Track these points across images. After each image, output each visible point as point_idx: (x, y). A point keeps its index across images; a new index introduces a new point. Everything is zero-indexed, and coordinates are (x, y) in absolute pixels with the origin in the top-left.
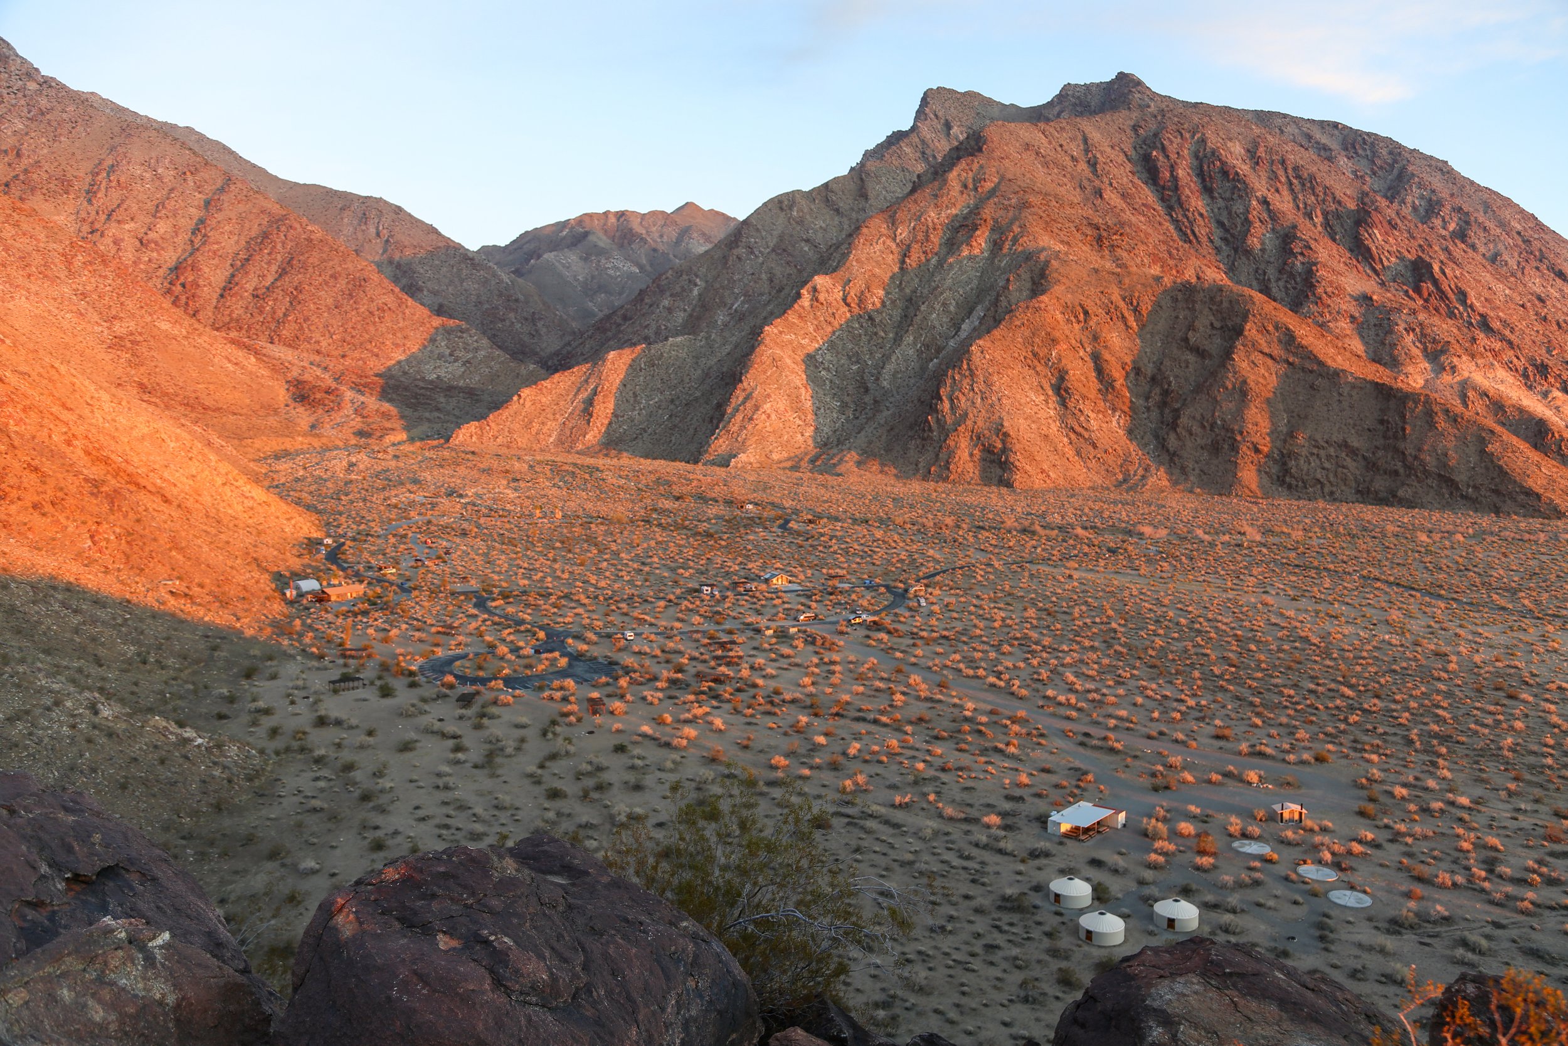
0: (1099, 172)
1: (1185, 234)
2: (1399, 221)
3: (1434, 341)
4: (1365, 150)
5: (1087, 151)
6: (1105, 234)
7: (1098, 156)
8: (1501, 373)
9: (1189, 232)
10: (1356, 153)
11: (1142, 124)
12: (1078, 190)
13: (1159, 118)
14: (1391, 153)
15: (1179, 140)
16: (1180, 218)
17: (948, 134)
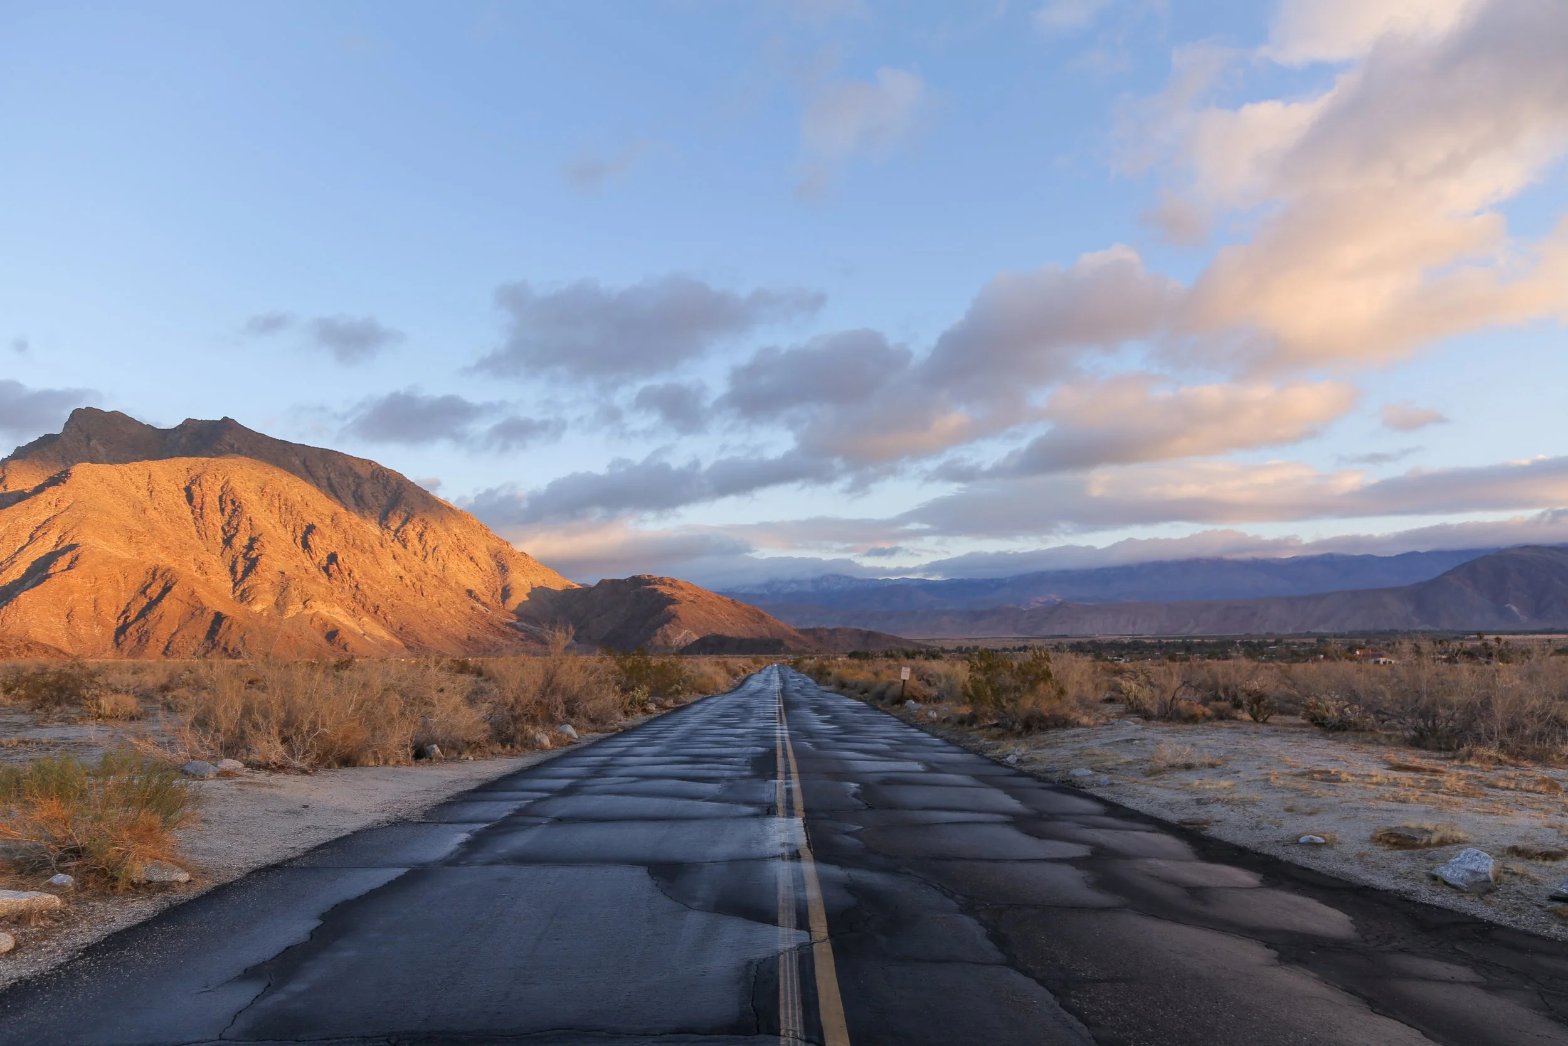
0: (153, 496)
1: (201, 535)
2: (349, 530)
3: (306, 594)
4: (383, 480)
5: (149, 483)
6: (134, 535)
7: (156, 486)
8: (337, 609)
9: (203, 533)
10: (378, 481)
11: (194, 467)
12: (131, 508)
13: (205, 465)
14: (397, 483)
15: (213, 480)
16: (201, 525)
17: (88, 444)
